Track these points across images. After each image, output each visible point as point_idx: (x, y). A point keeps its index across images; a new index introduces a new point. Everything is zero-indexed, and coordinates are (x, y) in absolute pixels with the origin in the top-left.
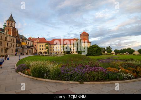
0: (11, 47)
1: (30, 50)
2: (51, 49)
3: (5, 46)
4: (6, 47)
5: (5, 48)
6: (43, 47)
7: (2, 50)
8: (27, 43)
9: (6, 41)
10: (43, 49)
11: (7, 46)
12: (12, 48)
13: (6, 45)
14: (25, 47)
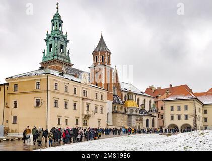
0: (96, 112)
1: (147, 120)
2: (206, 116)
3: (83, 110)
4: (85, 113)
5: (82, 114)
6: (179, 112)
7: (77, 120)
8: (141, 102)
9: (83, 99)
10: (179, 118)
11: (88, 110)
12: (98, 115)
13: (85, 108)
14: (135, 113)
